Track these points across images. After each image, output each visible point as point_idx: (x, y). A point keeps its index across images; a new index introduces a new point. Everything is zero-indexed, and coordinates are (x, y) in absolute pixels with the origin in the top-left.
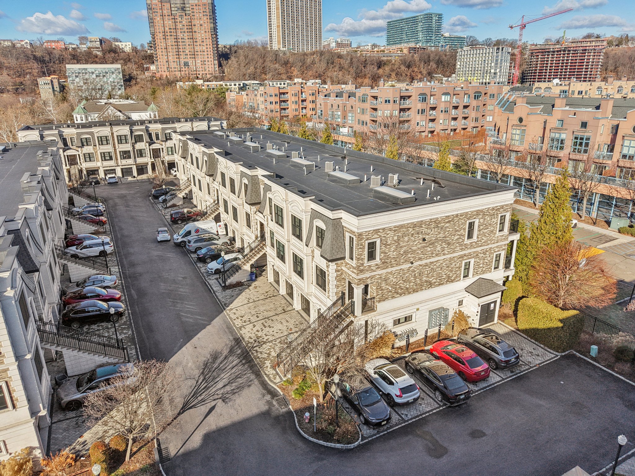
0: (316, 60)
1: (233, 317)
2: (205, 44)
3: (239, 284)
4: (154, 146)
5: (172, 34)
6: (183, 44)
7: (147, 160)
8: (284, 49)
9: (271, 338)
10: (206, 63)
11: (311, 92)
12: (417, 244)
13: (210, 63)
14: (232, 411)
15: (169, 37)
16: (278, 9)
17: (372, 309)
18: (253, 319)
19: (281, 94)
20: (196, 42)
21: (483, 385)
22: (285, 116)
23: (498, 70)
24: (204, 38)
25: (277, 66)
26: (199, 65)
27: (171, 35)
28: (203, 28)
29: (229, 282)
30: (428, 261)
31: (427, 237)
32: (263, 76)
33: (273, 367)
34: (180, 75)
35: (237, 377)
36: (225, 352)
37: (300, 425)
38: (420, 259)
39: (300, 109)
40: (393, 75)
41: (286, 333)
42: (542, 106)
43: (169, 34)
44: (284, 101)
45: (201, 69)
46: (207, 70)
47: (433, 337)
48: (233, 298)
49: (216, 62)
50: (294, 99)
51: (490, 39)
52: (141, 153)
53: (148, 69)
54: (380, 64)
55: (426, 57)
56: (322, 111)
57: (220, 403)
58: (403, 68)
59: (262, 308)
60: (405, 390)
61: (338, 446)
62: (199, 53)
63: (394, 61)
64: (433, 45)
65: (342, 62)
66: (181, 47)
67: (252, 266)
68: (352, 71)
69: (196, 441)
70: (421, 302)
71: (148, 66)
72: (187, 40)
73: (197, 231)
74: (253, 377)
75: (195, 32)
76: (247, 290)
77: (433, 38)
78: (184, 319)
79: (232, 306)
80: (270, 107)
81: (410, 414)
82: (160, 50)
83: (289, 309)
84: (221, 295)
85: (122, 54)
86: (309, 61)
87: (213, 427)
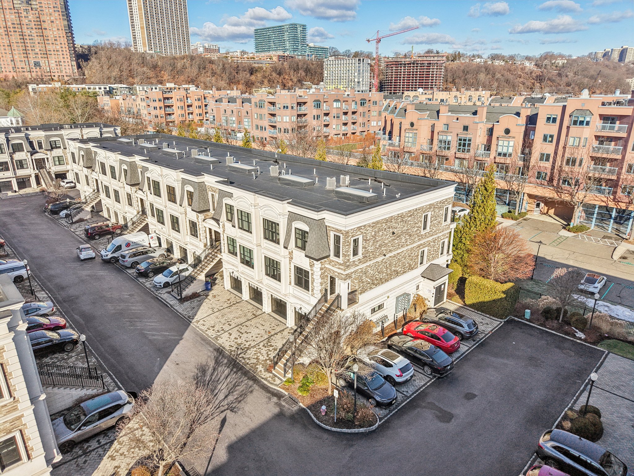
0: (187, 65)
1: (203, 328)
2: (58, 43)
3: (195, 295)
4: (37, 156)
5: (17, 30)
6: (31, 41)
7: (30, 171)
8: (151, 52)
9: (253, 344)
10: (62, 63)
11: (196, 97)
12: (388, 238)
13: (66, 64)
14: (245, 419)
15: (12, 33)
16: (140, 9)
17: (354, 302)
18: (226, 328)
19: (165, 99)
20: (48, 40)
22: (171, 122)
23: (361, 79)
24: (57, 36)
25: (145, 69)
26: (53, 65)
27: (15, 31)
28: (54, 25)
29: (184, 294)
30: (395, 253)
31: (395, 231)
32: (130, 79)
33: (268, 370)
34: (30, 76)
35: (235, 386)
36: (212, 364)
37: (318, 418)
38: (390, 251)
39: (187, 114)
40: (266, 81)
41: (266, 337)
42: (428, 112)
43: (12, 30)
44: (169, 106)
45: (56, 71)
46: (64, 71)
47: (400, 321)
49: (74, 63)
50: (179, 104)
51: (349, 51)
52: (21, 164)
54: (252, 71)
55: (295, 65)
56: (214, 116)
57: (228, 413)
58: (274, 75)
59: (231, 316)
61: (362, 430)
62: (52, 53)
63: (265, 68)
64: (299, 54)
65: (214, 67)
66: (29, 45)
67: (207, 276)
68: (225, 77)
70: (390, 290)
72: (36, 38)
73: (128, 245)
74: (251, 383)
75: (45, 29)
76: (206, 300)
77: (299, 47)
78: (150, 337)
79: (197, 318)
80: (154, 112)
83: (259, 312)
84: (181, 308)
86: (179, 65)
87: (233, 438)
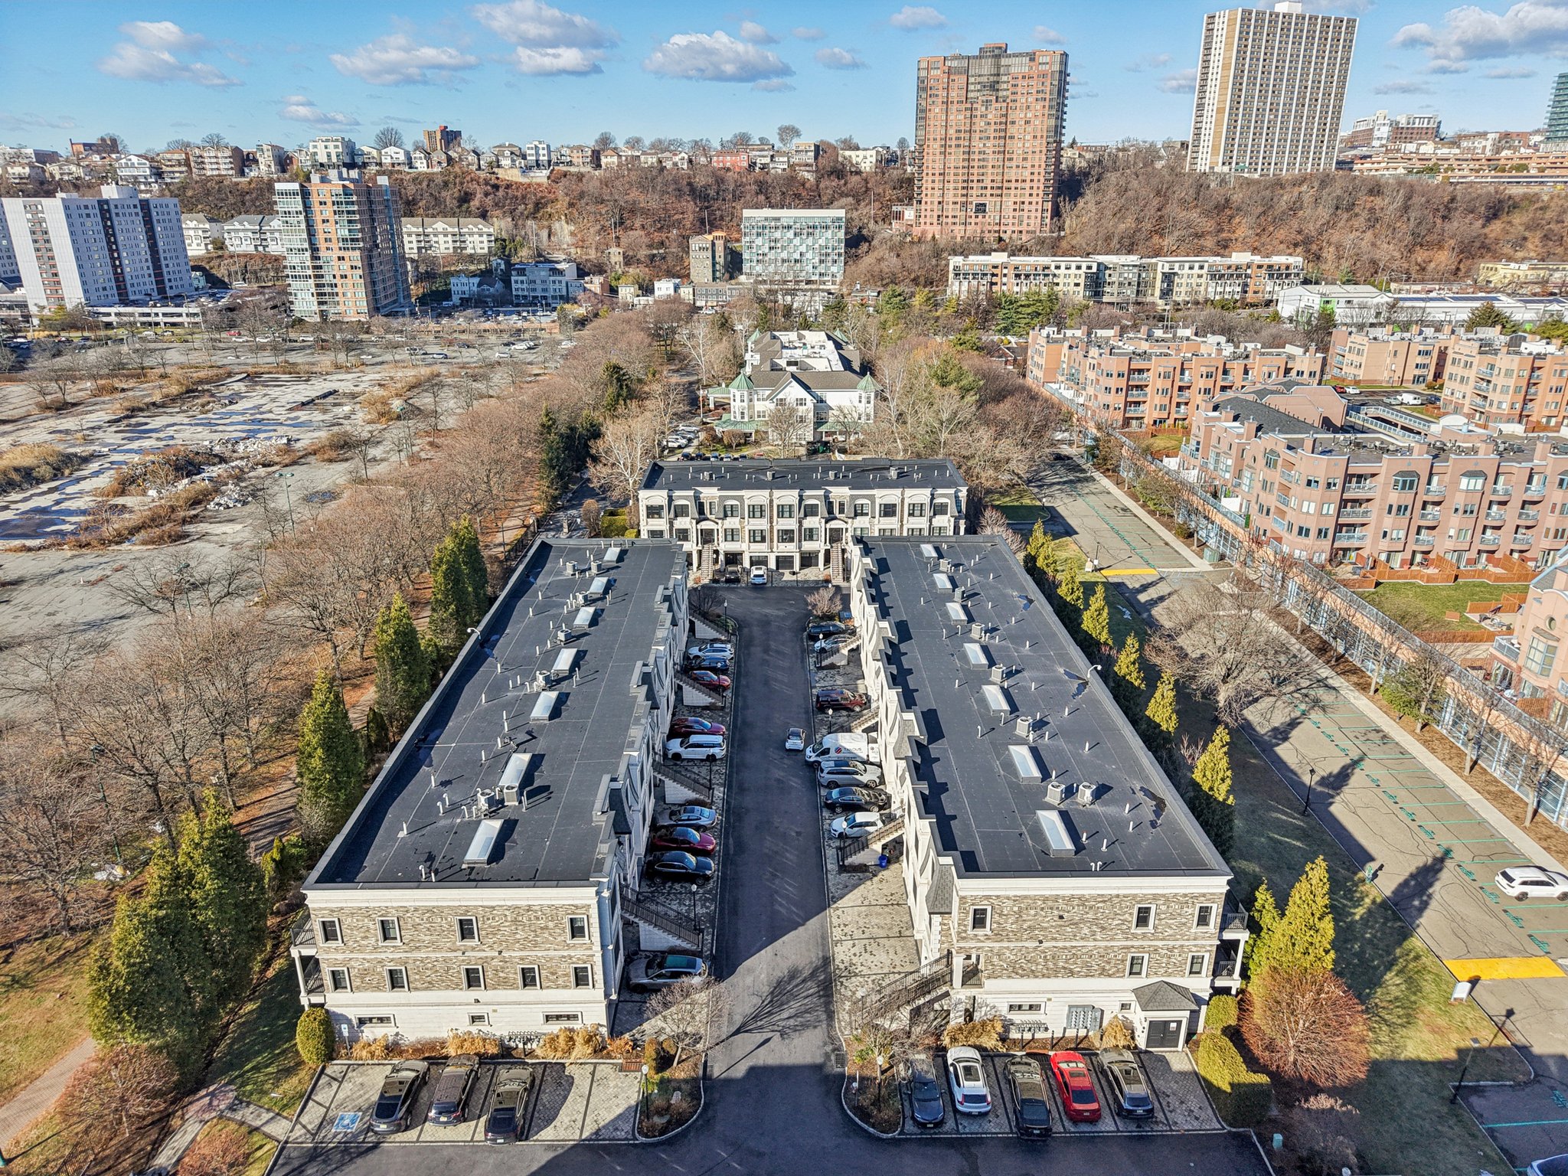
0: (1307, 199)
1: (835, 921)
2: (1028, 164)
3: (862, 868)
4: (834, 524)
5: (961, 142)
6: (981, 163)
8: (1226, 169)
9: (866, 971)
10: (1026, 207)
11: (1204, 370)
12: (1049, 920)
13: (1033, 207)
14: (785, 1050)
15: (953, 150)
17: (980, 985)
18: (857, 934)
19: (1131, 371)
20: (1010, 159)
21: (1085, 1128)
22: (1135, 419)
24: (1030, 150)
25: (1194, 215)
26: (1008, 211)
27: (958, 146)
28: (1029, 129)
29: (849, 861)
30: (1068, 944)
31: (1065, 915)
32: (1156, 239)
33: (850, 1013)
34: (961, 235)
35: (806, 1012)
36: (806, 973)
37: (846, 1092)
38: (1055, 939)
39: (1174, 404)
43: (954, 143)
44: (1137, 387)
45: (1011, 221)
46: (1025, 222)
47: (1070, 1040)
48: (848, 889)
49: (1049, 206)
50: (1160, 384)
52: (810, 534)
53: (899, 216)
54: (1498, 209)
56: (1198, 443)
57: (776, 1037)
59: (874, 921)
60: (969, 1098)
61: (871, 1130)
62: (1013, 185)
65: (1380, 204)
66: (975, 171)
67: (884, 847)
68: (1404, 228)
69: (739, 1071)
70: (1053, 992)
71: (900, 208)
72: (991, 156)
73: (838, 750)
74: (824, 1017)
75: (1012, 138)
76: (869, 883)
78: (777, 907)
79: (840, 904)
80: (1102, 398)
81: (969, 1128)
82: (930, 178)
83: (908, 933)
84: (834, 879)
85: (855, 179)
87: (761, 1063)
